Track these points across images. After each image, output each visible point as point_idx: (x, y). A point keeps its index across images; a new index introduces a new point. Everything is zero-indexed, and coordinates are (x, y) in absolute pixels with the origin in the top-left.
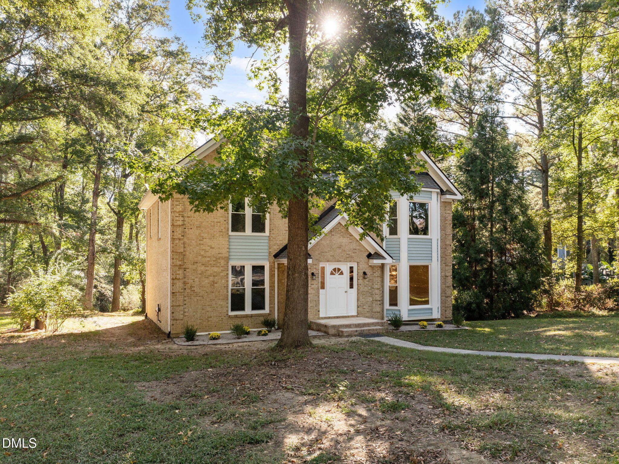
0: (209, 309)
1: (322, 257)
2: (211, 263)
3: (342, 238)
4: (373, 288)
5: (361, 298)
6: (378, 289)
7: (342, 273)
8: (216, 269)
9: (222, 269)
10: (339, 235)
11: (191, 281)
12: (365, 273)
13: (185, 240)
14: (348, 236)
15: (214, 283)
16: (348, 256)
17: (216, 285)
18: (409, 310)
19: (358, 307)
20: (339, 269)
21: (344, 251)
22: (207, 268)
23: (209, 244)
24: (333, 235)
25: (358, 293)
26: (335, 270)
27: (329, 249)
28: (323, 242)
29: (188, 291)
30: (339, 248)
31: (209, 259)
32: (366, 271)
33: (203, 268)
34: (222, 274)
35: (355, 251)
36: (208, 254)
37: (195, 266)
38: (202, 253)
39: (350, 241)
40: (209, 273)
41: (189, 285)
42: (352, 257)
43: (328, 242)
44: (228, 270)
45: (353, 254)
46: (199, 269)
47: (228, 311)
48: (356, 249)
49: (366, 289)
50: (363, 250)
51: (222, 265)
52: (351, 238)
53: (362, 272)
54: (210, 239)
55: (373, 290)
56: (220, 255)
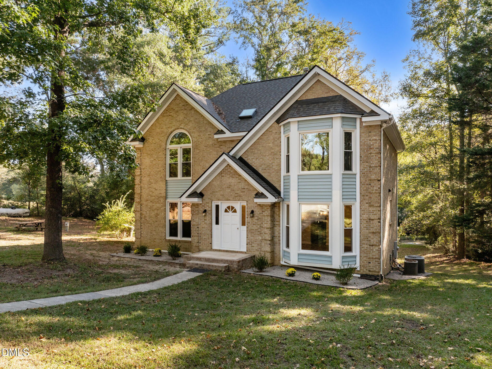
0: (155, 233)
1: (213, 197)
2: (155, 200)
3: (231, 179)
4: (262, 227)
5: (249, 235)
6: (267, 228)
7: (235, 211)
8: (158, 205)
9: (162, 205)
10: (228, 176)
11: (144, 213)
12: (252, 212)
13: (142, 185)
14: (237, 176)
15: (157, 215)
16: (236, 195)
17: (158, 216)
18: (299, 255)
19: (247, 244)
20: (233, 208)
21: (233, 190)
22: (153, 204)
23: (154, 187)
24: (223, 176)
25: (247, 231)
26: (229, 207)
27: (219, 189)
28: (214, 183)
29: (143, 219)
30: (229, 187)
31: (154, 198)
32: (254, 210)
33: (151, 204)
34: (162, 209)
35: (244, 190)
36: (154, 194)
37: (147, 203)
38: (151, 193)
39: (239, 181)
40: (155, 207)
41: (143, 216)
42: (240, 196)
43: (218, 183)
44: (165, 206)
45: (241, 194)
46: (149, 204)
47: (165, 236)
48: (244, 189)
49: (255, 227)
50: (251, 189)
51: (162, 202)
52: (240, 177)
53: (250, 210)
54: (155, 183)
55: (262, 229)
56: (160, 195)
